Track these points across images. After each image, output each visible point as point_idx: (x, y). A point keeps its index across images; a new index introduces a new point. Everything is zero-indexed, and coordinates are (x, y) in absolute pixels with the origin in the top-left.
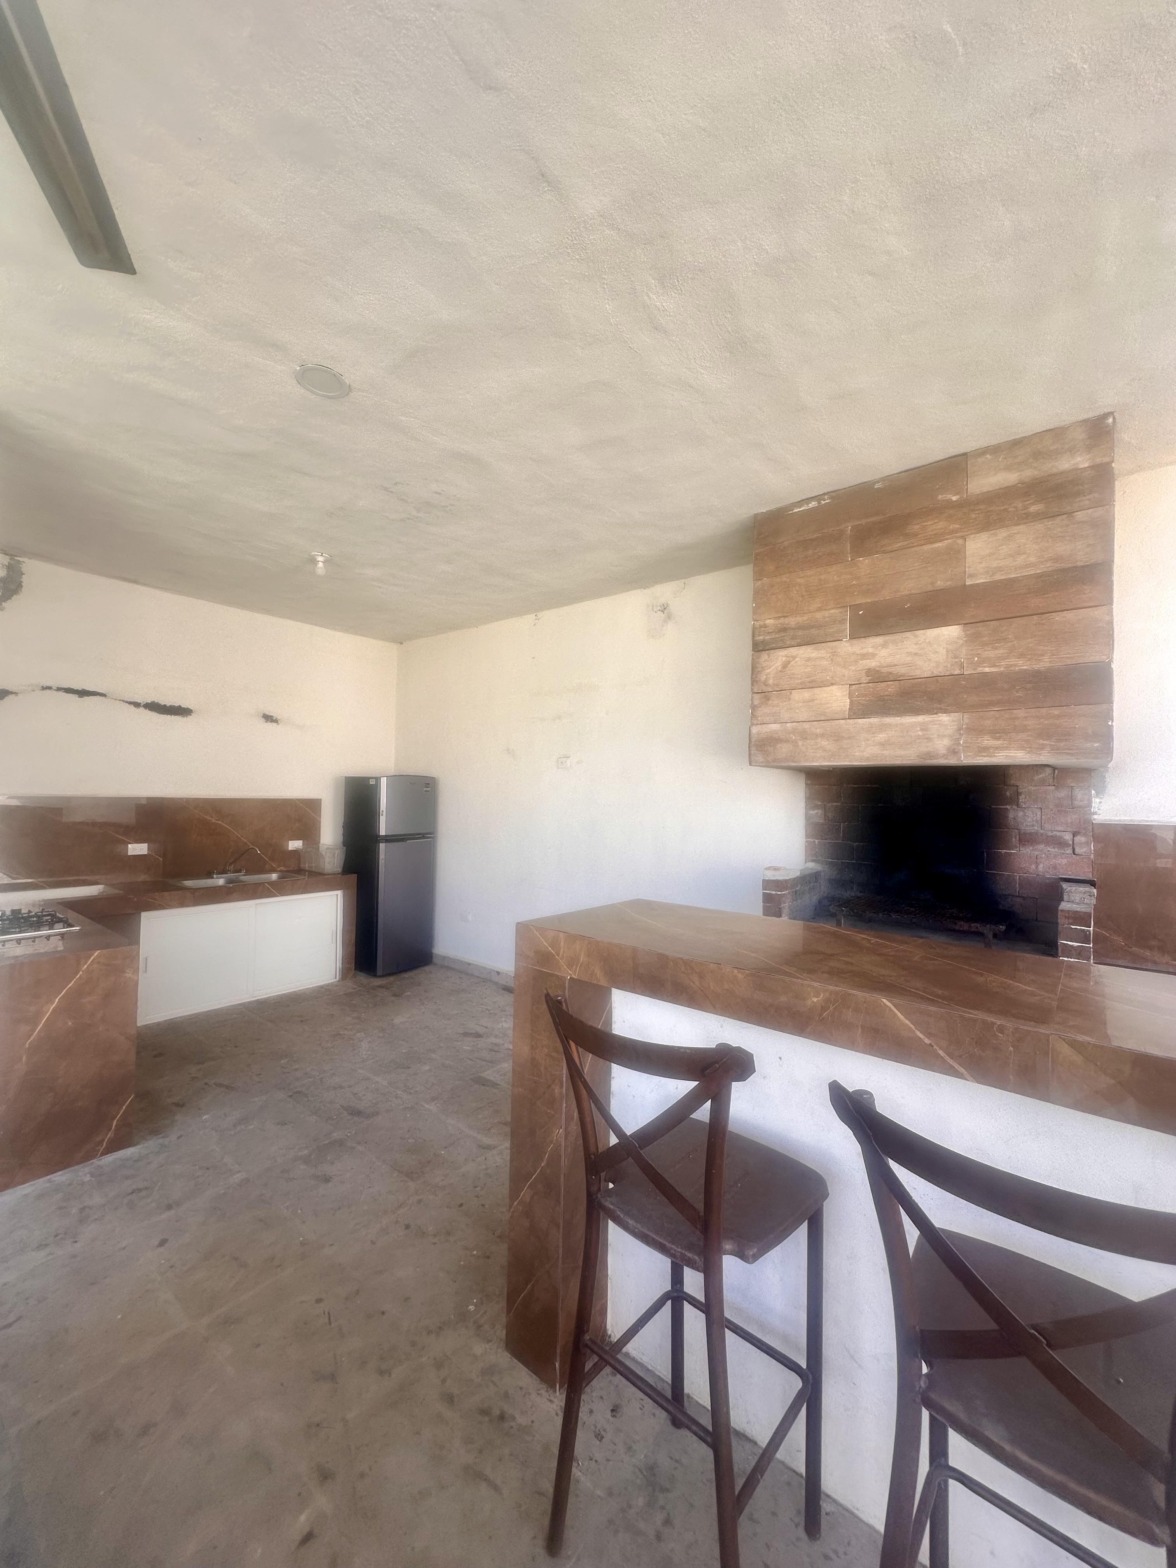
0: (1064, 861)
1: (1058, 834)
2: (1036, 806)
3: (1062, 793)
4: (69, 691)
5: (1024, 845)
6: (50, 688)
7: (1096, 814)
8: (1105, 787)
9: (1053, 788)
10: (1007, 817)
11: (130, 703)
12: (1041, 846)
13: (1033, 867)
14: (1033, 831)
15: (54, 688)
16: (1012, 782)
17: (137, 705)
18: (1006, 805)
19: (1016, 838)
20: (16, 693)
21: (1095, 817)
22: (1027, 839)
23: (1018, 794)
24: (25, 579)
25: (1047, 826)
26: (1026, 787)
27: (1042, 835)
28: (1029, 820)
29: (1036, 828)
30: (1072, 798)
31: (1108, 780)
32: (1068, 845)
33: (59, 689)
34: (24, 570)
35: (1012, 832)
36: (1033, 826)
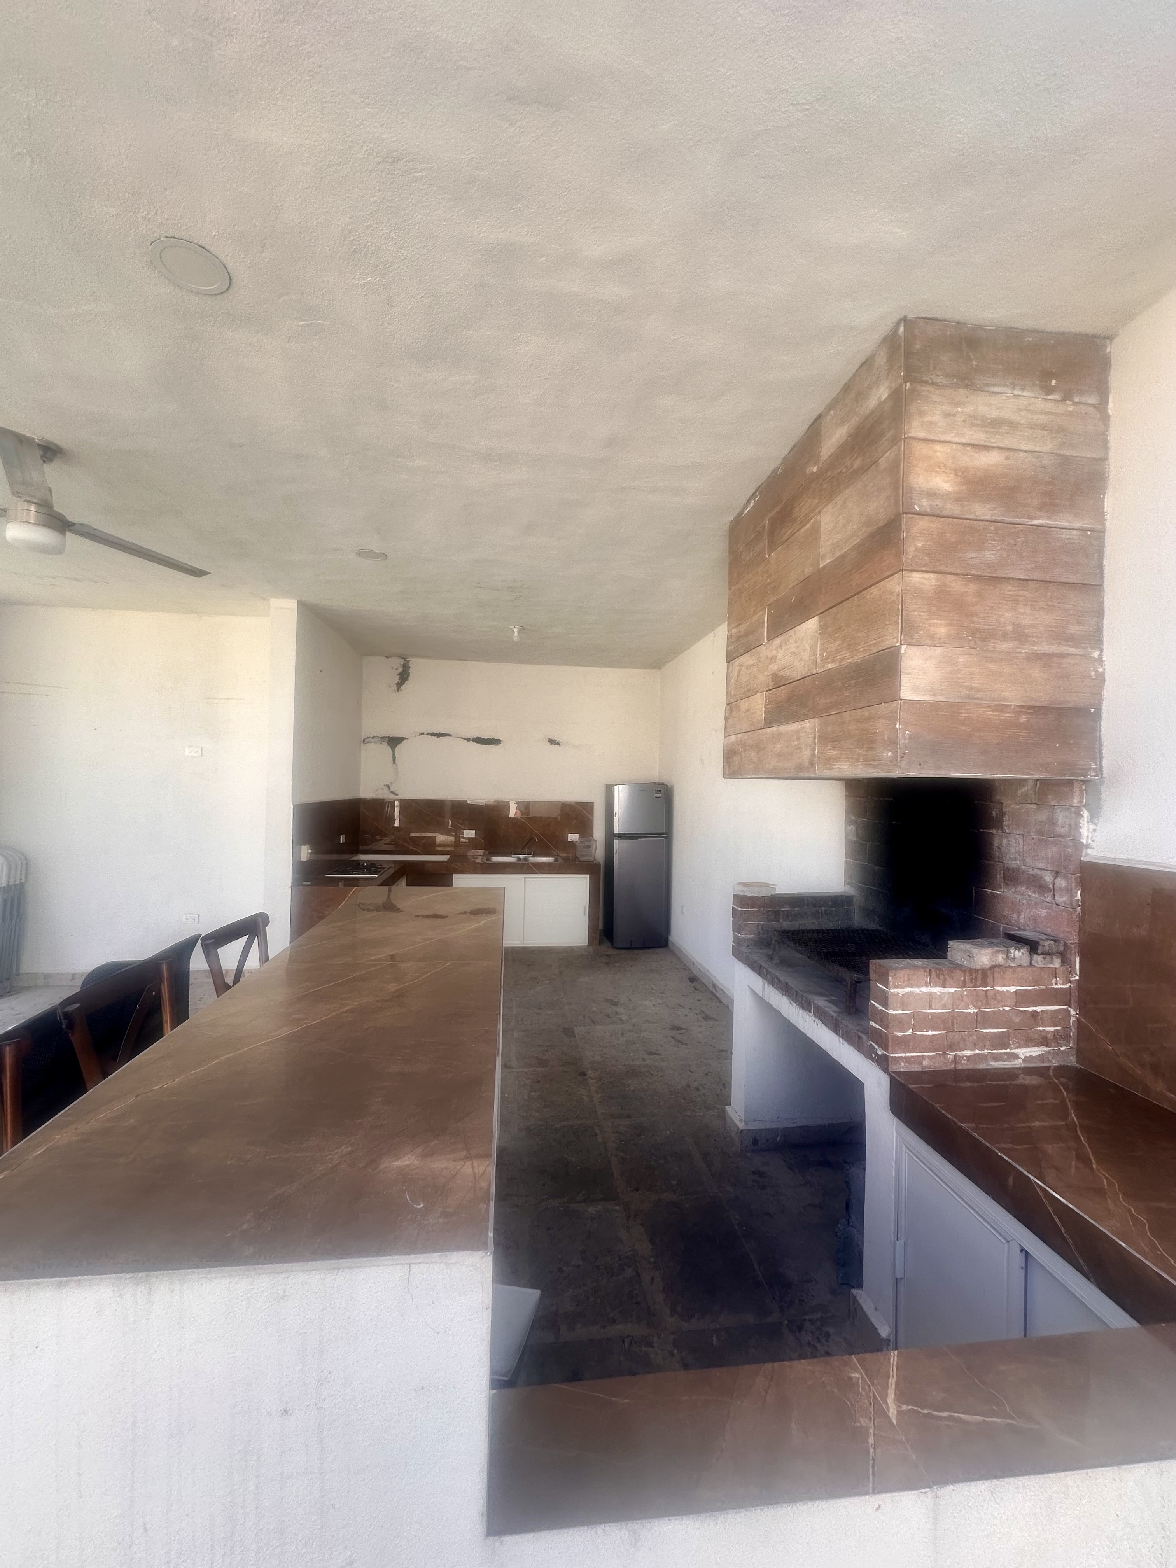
0: (1043, 912)
1: (1039, 872)
2: (1018, 832)
3: (1043, 816)
4: (433, 734)
5: (1007, 885)
6: (423, 734)
7: (1090, 848)
8: (1099, 807)
9: (1034, 806)
10: (992, 844)
11: (465, 739)
12: (1023, 889)
13: (1015, 915)
14: (1015, 866)
15: (426, 733)
16: (998, 797)
17: (468, 740)
18: (990, 829)
19: (1000, 875)
20: (408, 739)
21: (1089, 851)
22: (1012, 877)
23: (1003, 814)
24: (411, 671)
25: (1029, 861)
26: (1010, 806)
27: (1024, 871)
28: (1013, 850)
29: (1018, 862)
30: (1052, 822)
31: (1103, 796)
32: (1049, 890)
33: (428, 734)
34: (410, 666)
35: (997, 865)
36: (1016, 859)
